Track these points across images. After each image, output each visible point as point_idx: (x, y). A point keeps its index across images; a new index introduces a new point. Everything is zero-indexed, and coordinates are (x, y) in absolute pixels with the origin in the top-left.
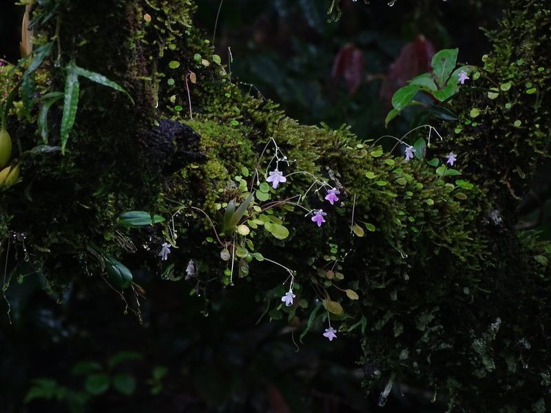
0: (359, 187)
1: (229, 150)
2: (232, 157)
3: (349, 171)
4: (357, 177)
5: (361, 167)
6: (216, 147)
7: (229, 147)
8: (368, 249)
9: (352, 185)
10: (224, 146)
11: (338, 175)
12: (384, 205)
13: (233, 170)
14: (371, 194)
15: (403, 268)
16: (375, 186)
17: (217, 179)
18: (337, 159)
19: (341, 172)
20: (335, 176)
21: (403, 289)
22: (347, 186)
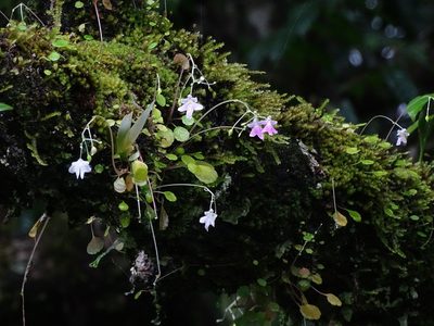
0: (339, 166)
1: (139, 72)
2: (144, 81)
3: (328, 147)
4: (337, 154)
5: (343, 144)
6: (121, 66)
7: (139, 69)
8: (357, 247)
9: (331, 163)
10: (133, 67)
11: (314, 151)
12: (373, 190)
13: (144, 97)
14: (355, 176)
15: (408, 281)
16: (361, 167)
17: (114, 95)
18: (314, 133)
19: (317, 148)
20: (309, 152)
21: (415, 314)
22: (324, 164)
